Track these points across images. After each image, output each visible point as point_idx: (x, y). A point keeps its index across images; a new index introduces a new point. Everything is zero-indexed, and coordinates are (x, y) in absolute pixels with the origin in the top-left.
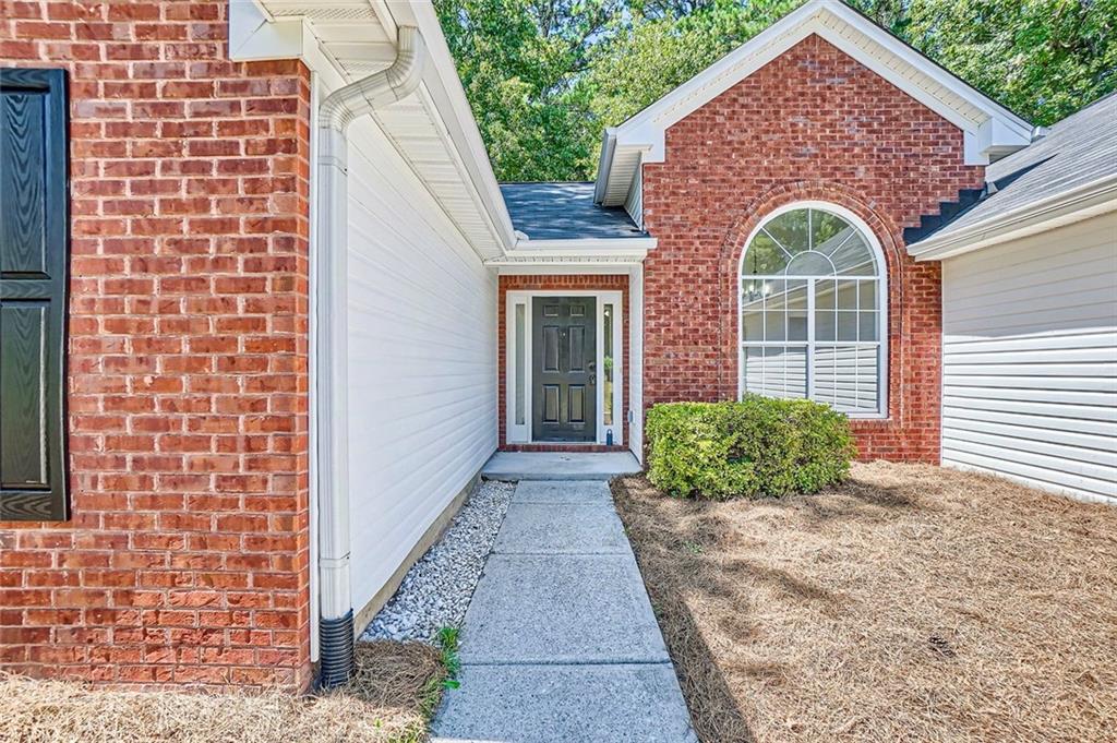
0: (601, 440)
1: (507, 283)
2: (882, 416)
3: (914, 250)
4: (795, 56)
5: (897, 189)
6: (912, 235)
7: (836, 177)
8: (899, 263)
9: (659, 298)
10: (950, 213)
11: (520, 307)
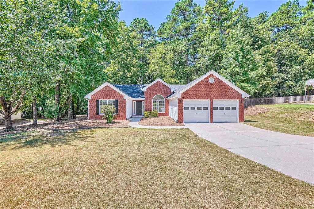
0: (142, 115)
1: (133, 100)
2: (165, 112)
3: (167, 99)
4: (157, 82)
5: (166, 94)
6: (167, 97)
7: (161, 92)
8: (166, 100)
9: (146, 103)
10: (170, 96)
11: (135, 102)
